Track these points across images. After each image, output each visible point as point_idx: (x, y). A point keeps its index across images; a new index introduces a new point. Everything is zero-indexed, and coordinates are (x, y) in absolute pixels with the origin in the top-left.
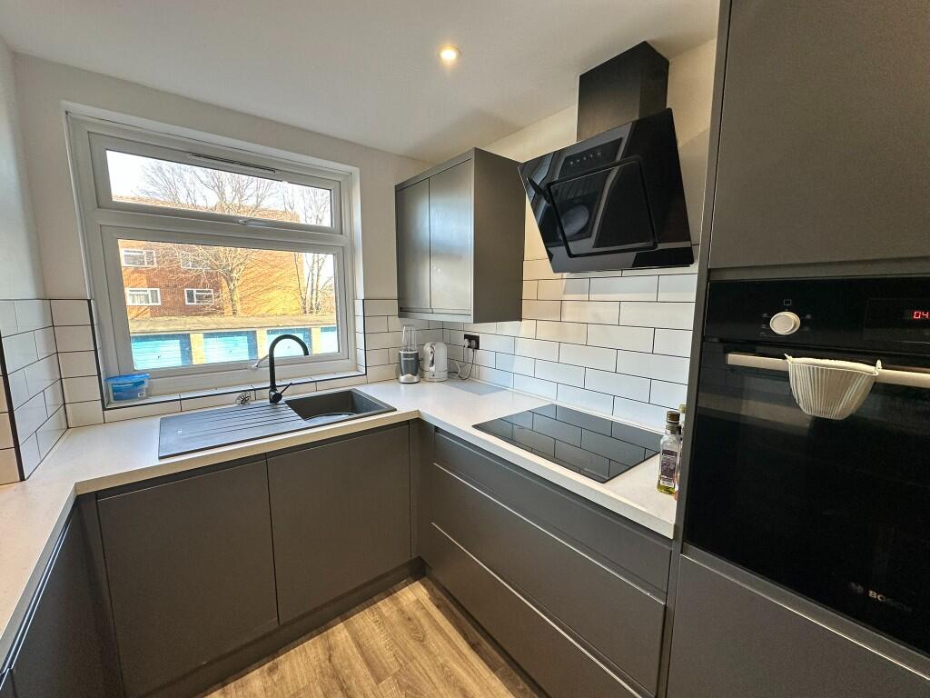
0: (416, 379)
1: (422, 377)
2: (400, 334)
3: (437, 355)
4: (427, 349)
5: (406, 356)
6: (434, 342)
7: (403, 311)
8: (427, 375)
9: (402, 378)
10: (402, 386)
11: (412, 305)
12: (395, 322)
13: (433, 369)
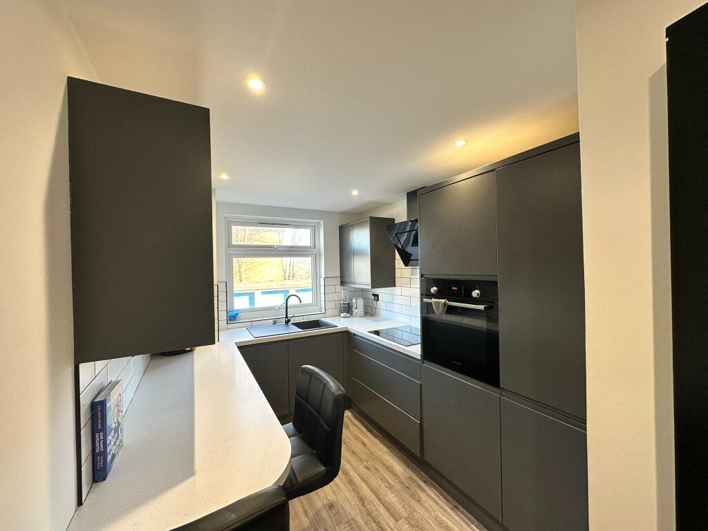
0: (348, 315)
1: (351, 314)
2: (341, 294)
3: (359, 304)
4: (354, 301)
5: (344, 304)
6: (357, 297)
7: (343, 283)
8: (354, 314)
9: (342, 315)
10: (342, 319)
11: (347, 280)
12: (339, 288)
13: (356, 310)
